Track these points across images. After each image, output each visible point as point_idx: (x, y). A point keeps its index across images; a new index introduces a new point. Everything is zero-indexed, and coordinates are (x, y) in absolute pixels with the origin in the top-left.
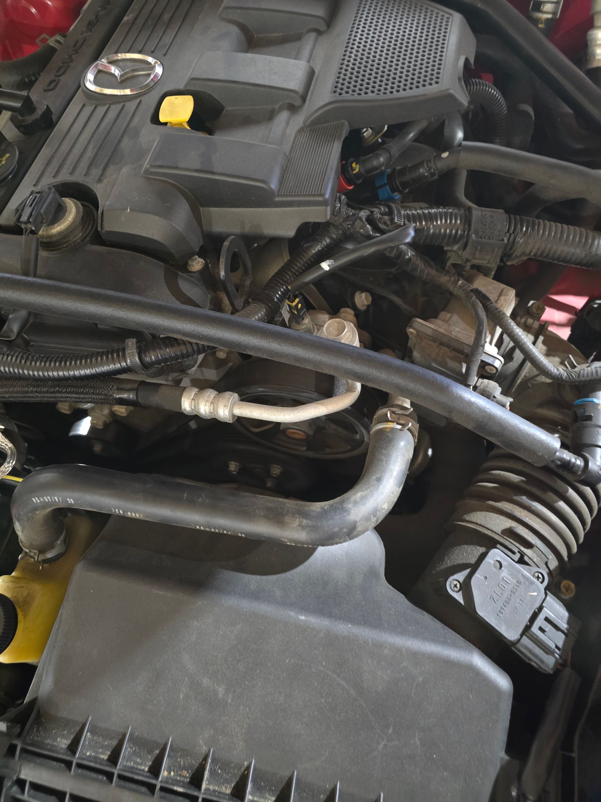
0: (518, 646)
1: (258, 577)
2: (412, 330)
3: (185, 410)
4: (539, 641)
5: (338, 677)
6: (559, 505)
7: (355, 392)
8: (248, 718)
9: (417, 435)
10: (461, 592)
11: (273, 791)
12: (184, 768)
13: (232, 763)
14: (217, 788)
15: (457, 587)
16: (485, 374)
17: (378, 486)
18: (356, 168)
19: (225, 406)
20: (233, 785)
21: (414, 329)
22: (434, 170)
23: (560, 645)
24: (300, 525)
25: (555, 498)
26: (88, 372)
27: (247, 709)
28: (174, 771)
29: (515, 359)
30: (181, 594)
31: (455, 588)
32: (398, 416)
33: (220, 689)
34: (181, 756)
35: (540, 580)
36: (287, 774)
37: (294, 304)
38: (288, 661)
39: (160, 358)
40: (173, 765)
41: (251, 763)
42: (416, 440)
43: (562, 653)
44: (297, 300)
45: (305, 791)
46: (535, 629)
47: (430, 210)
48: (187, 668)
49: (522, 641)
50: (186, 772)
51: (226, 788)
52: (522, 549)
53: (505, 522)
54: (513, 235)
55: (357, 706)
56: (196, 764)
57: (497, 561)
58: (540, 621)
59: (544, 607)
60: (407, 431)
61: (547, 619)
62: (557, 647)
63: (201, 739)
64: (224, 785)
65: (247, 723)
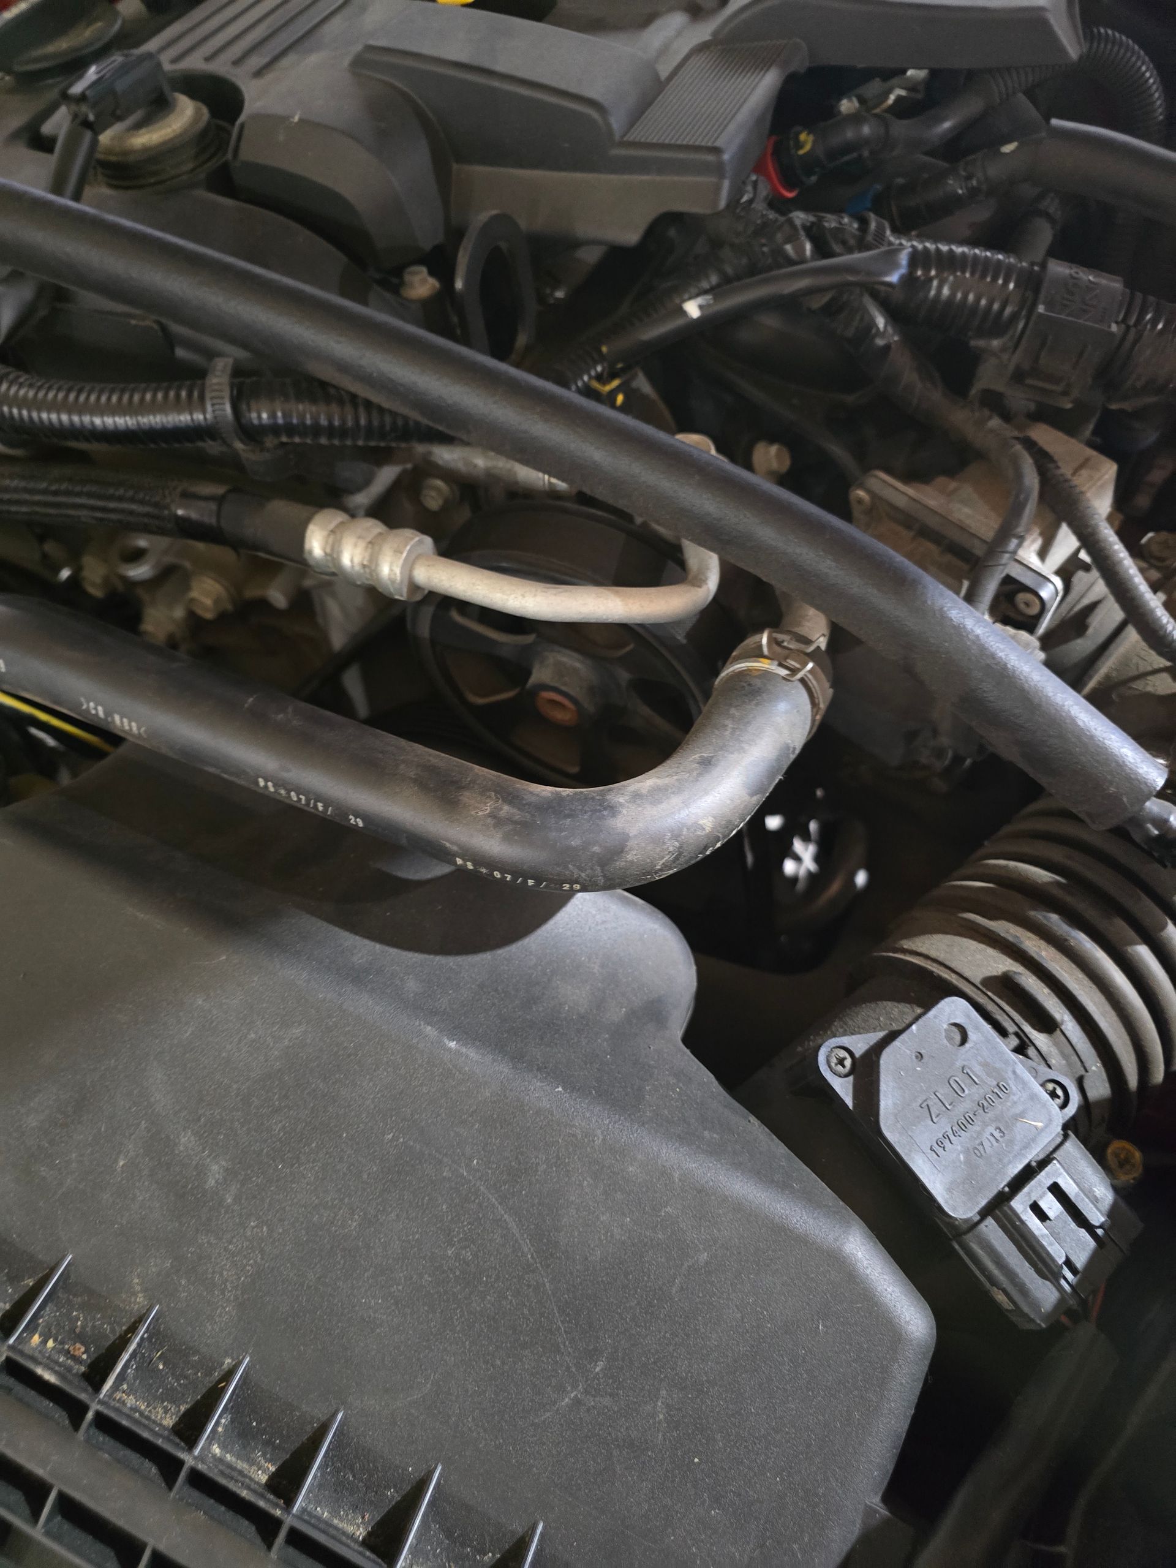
0: (968, 1238)
1: (379, 947)
2: (861, 493)
3: (310, 552)
4: (1023, 1236)
5: (500, 1204)
6: (1135, 952)
7: (700, 586)
8: (262, 1251)
9: (823, 706)
10: (851, 1078)
11: (275, 1448)
12: (81, 1338)
13: (197, 1352)
14: (143, 1407)
15: (844, 1066)
16: (1012, 614)
17: (700, 774)
18: (807, 140)
19: (398, 551)
20: (183, 1408)
21: (868, 491)
22: (978, 181)
23: (1080, 1262)
24: (492, 815)
25: (1131, 934)
26: (122, 422)
27: (265, 1229)
28: (55, 1341)
29: (1090, 631)
30: (186, 929)
31: (840, 1067)
32: (787, 652)
33: (215, 1168)
34: (82, 1307)
35: (1059, 1101)
36: (320, 1413)
37: (608, 388)
38: (390, 1136)
39: (280, 421)
40: (58, 1324)
41: (240, 1363)
42: (818, 717)
43: (1080, 1283)
44: (615, 383)
45: (352, 1469)
46: (1020, 1204)
47: (954, 247)
48: (152, 1099)
49: (982, 1226)
50: (83, 1349)
51: (166, 1411)
52: (1027, 1028)
53: (995, 962)
54: (1133, 331)
55: (529, 1286)
56: (110, 1332)
57: (956, 1025)
58: (1037, 1190)
59: (1054, 1158)
60: (800, 686)
61: (1056, 1190)
62: (1068, 1263)
63: (138, 1276)
64: (163, 1402)
65: (256, 1262)
